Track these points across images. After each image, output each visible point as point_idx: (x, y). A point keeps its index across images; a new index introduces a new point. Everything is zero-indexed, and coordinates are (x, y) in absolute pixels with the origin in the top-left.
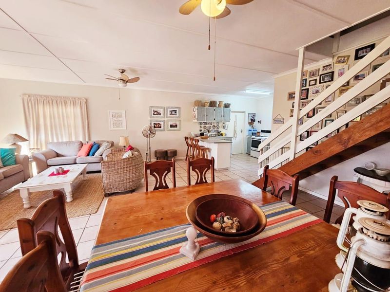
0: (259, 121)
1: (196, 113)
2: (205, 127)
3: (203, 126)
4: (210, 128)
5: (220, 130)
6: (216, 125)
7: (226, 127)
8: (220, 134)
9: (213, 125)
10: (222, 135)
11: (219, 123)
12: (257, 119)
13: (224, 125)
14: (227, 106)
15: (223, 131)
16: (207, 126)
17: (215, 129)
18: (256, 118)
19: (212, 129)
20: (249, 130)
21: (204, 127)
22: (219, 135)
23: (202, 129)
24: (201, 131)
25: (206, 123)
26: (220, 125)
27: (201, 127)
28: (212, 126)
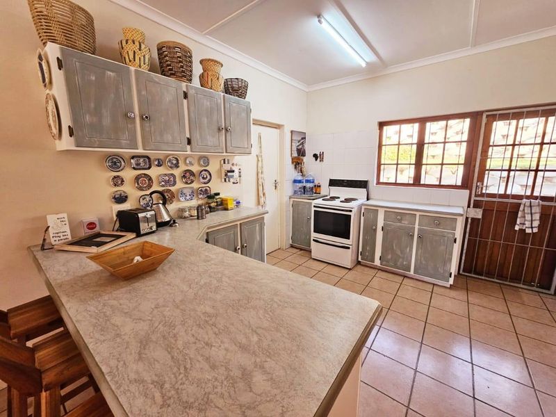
0: (315, 156)
1: (59, 89)
2: (143, 182)
3: (128, 174)
4: (171, 180)
5: (215, 186)
6: (195, 168)
7: (236, 174)
8: (214, 203)
9: (183, 167)
10: (223, 206)
11: (206, 160)
12: (310, 150)
13: (227, 167)
14: (236, 89)
15: (225, 191)
16: (154, 172)
17: (195, 185)
18: (307, 147)
19: (180, 185)
20: (295, 181)
21: (137, 178)
22: (212, 210)
23: (128, 189)
24: (121, 199)
25: (149, 161)
26: (213, 167)
27: (118, 181)
28: (177, 172)
